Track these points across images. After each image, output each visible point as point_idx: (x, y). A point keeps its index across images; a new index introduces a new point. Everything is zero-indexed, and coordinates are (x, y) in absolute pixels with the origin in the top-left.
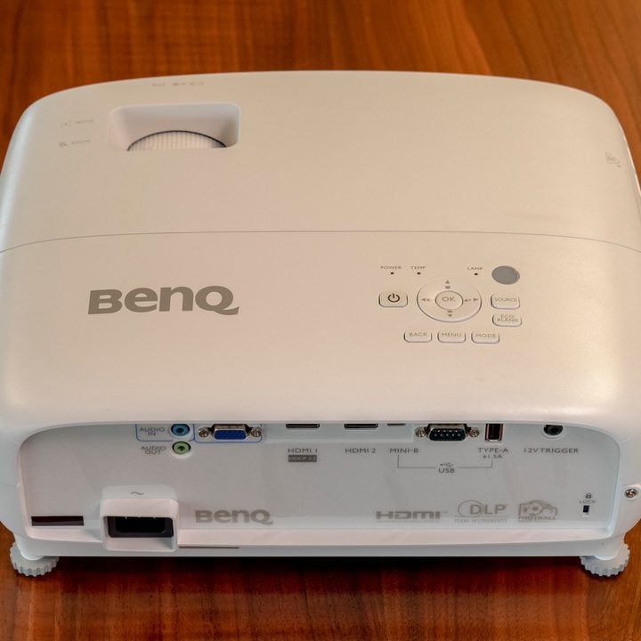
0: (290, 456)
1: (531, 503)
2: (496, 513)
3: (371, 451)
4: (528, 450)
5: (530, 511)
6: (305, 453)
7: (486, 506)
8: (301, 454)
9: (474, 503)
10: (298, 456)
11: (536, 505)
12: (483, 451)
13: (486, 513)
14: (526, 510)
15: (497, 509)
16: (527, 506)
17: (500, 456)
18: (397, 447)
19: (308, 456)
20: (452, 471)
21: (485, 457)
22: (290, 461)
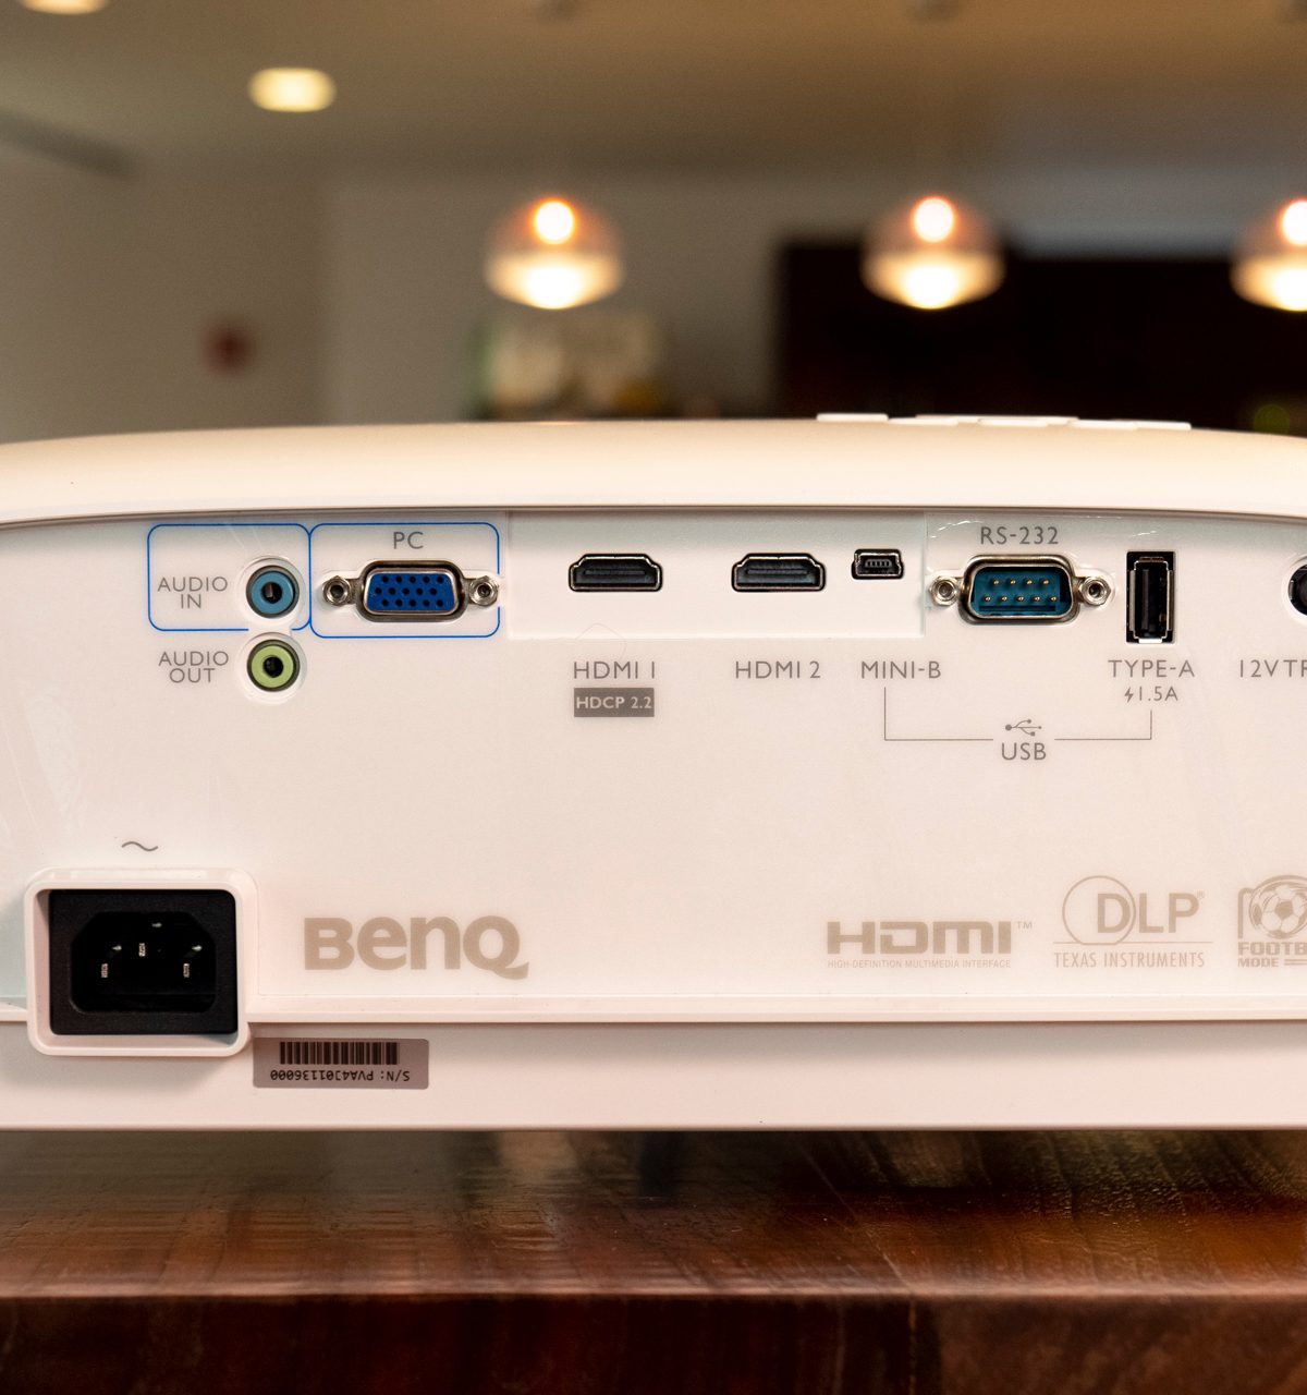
0: (581, 693)
1: (1272, 884)
2: (1173, 929)
3: (807, 670)
4: (1250, 668)
5: (1270, 921)
6: (622, 681)
7: (1143, 898)
8: (610, 682)
9: (1110, 888)
10: (602, 693)
11: (1285, 893)
12: (1123, 669)
13: (1145, 928)
14: (1257, 917)
15: (1174, 914)
16: (1259, 900)
17: (1172, 693)
18: (883, 656)
19: (627, 693)
20: (1039, 752)
21: (1129, 695)
22: (581, 712)
